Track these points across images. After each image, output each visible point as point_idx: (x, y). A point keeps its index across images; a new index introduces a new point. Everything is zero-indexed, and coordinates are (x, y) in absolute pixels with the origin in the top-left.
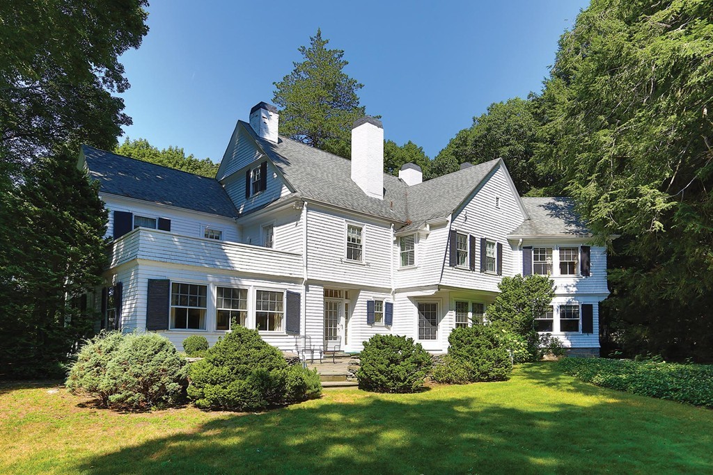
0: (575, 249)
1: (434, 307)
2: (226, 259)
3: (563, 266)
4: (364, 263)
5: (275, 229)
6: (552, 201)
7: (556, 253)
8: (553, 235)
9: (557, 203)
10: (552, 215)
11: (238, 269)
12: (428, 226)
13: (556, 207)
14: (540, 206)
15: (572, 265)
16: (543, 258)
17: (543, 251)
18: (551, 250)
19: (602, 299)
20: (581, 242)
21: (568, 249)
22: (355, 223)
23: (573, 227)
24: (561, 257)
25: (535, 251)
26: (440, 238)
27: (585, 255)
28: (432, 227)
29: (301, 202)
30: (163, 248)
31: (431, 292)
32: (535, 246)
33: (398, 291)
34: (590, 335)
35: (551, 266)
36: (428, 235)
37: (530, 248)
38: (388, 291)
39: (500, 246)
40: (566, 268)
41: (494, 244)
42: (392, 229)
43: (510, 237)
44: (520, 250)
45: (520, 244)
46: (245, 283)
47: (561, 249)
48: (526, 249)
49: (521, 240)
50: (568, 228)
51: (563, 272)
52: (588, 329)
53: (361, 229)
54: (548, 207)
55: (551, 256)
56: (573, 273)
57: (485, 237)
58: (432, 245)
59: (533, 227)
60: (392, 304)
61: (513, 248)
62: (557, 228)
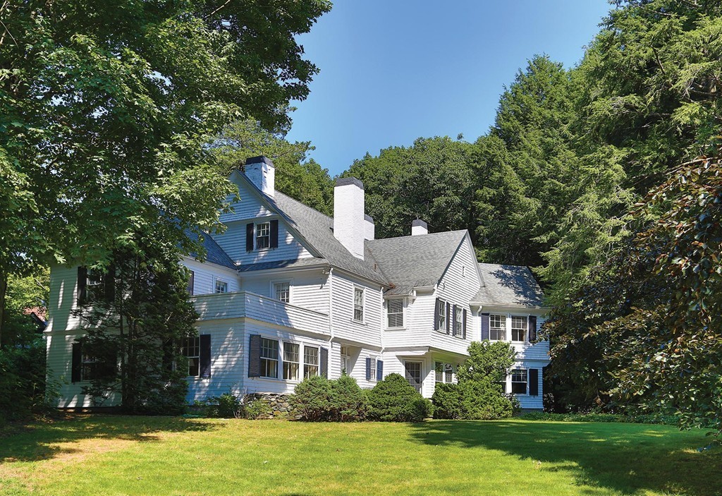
0: (524, 318)
1: (418, 365)
2: (287, 317)
3: (514, 332)
4: (364, 323)
5: (292, 288)
6: (501, 269)
7: (509, 321)
8: (508, 305)
9: (505, 272)
10: (503, 284)
11: (295, 327)
12: (415, 292)
13: (504, 276)
14: (491, 273)
15: (522, 333)
16: (498, 325)
17: (498, 318)
18: (504, 317)
19: (546, 365)
20: (529, 312)
21: (519, 318)
22: (359, 287)
23: (522, 298)
24: (513, 325)
25: (491, 318)
26: (427, 303)
27: (532, 324)
28: (419, 293)
29: (327, 268)
30: (256, 309)
31: (422, 353)
32: (492, 313)
33: (387, 350)
34: (536, 397)
35: (504, 332)
36: (414, 300)
37: (488, 314)
38: (378, 349)
39: (465, 311)
40: (518, 335)
41: (460, 310)
42: (382, 292)
43: (472, 303)
44: (479, 316)
45: (479, 310)
46: (297, 338)
47: (513, 318)
48: (484, 315)
49: (481, 307)
50: (518, 298)
51: (514, 338)
52: (534, 392)
53: (362, 292)
54: (498, 274)
55: (505, 323)
56: (522, 340)
57: (456, 303)
58: (420, 310)
59: (489, 295)
60: (382, 362)
61: (473, 314)
62: (508, 297)
